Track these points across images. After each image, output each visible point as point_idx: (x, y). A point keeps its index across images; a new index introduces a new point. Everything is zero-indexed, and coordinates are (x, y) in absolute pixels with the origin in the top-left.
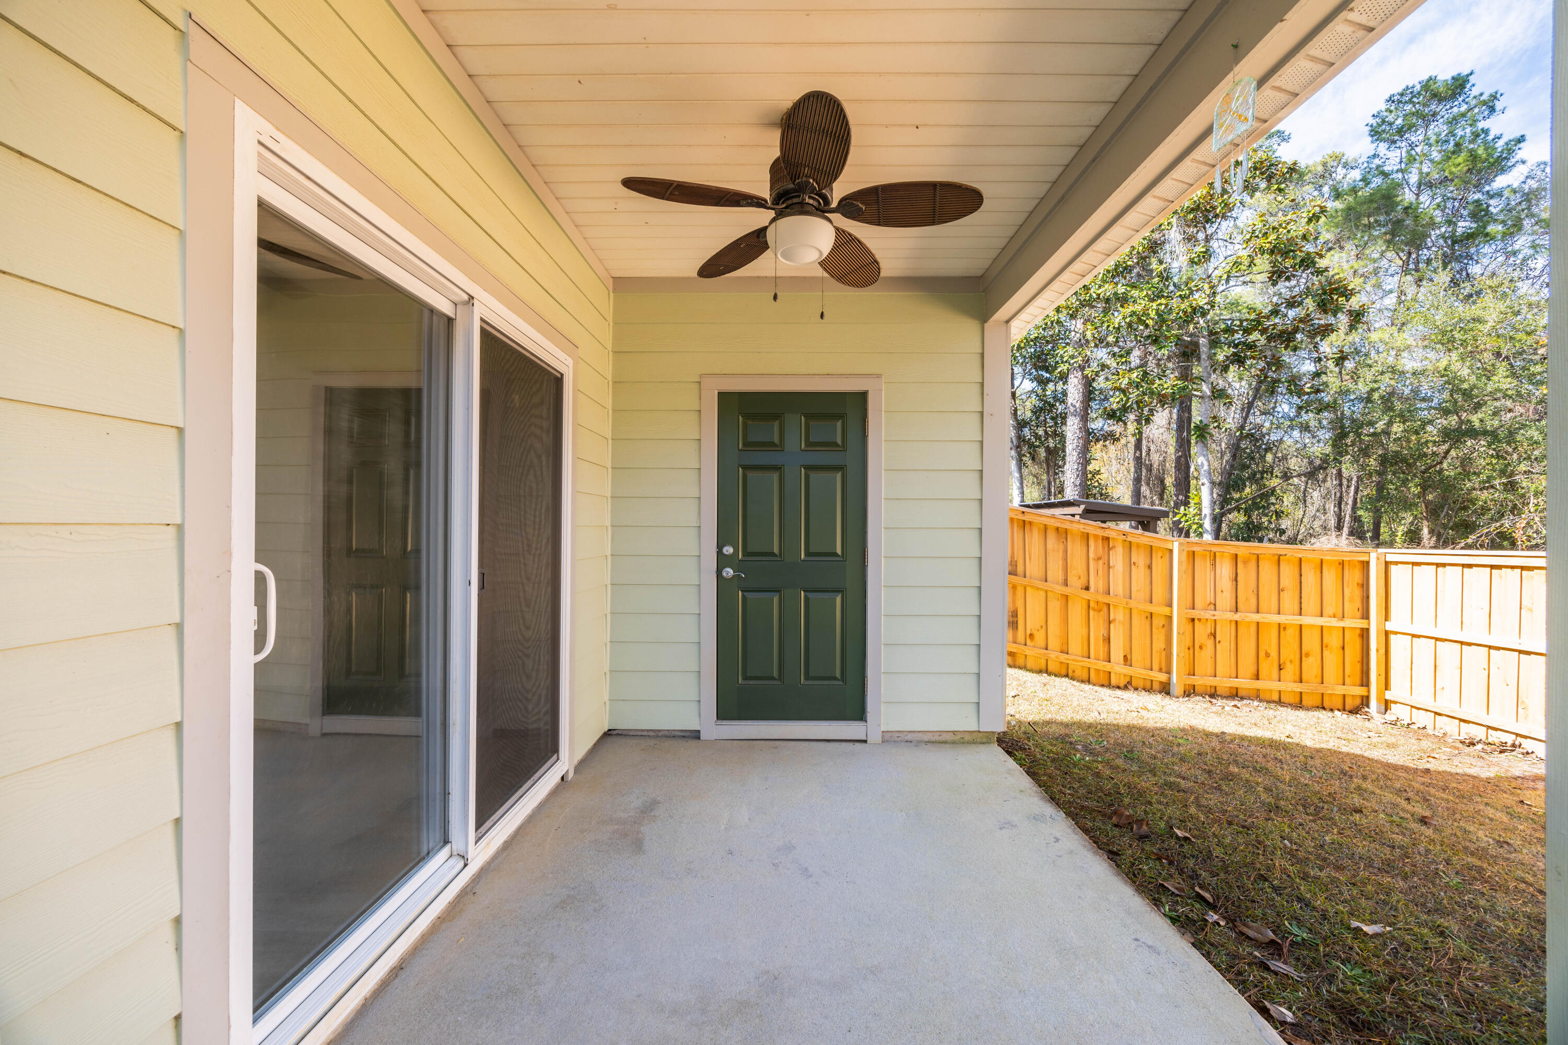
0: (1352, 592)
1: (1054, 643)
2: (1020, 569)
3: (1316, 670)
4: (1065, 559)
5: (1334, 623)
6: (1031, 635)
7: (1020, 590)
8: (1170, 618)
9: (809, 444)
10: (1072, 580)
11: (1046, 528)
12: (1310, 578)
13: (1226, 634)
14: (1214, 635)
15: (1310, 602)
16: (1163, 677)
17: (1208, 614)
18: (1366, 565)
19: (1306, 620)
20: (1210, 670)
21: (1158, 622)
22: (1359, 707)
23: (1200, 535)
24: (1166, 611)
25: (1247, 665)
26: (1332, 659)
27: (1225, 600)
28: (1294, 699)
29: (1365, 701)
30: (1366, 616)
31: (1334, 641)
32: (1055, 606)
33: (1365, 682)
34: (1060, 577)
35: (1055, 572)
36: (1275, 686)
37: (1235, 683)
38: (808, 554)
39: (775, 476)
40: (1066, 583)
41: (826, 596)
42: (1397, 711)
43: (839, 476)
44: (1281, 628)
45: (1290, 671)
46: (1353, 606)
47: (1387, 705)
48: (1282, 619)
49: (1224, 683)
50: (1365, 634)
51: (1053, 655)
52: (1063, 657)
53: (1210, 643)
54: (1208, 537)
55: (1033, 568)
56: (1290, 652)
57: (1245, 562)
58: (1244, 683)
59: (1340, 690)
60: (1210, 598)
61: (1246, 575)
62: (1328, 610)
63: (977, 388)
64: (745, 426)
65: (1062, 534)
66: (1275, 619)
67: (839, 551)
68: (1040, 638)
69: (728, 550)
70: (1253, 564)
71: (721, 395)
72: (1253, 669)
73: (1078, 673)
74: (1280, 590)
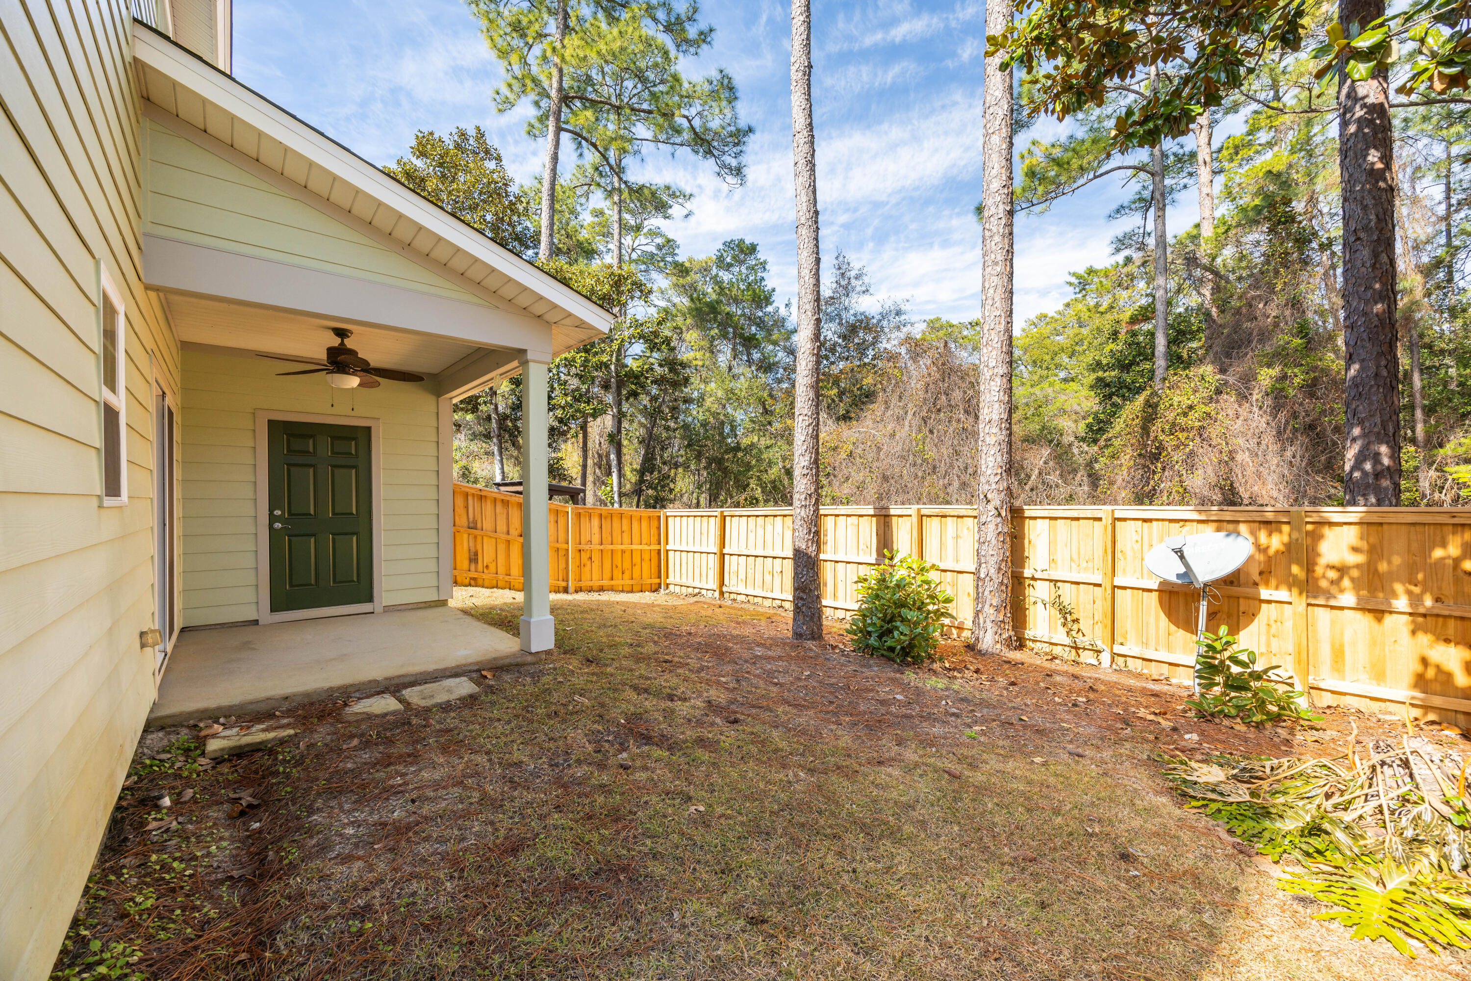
0: (654, 531)
1: (501, 570)
2: (479, 525)
3: (639, 573)
4: (508, 519)
5: (646, 547)
6: (487, 567)
7: (479, 538)
8: (567, 550)
9: (332, 452)
10: (512, 531)
11: (495, 499)
12: (635, 525)
13: (596, 557)
14: (591, 558)
15: (636, 539)
16: (564, 584)
17: (587, 547)
18: (659, 517)
19: (634, 547)
20: (589, 578)
21: (561, 553)
22: (656, 589)
23: (612, 504)
24: (565, 546)
25: (607, 574)
26: (646, 566)
27: (596, 539)
28: (629, 589)
29: (660, 585)
30: (659, 544)
31: (646, 557)
32: (502, 547)
33: (660, 577)
34: (505, 529)
35: (502, 526)
36: (621, 582)
37: (601, 583)
38: (333, 514)
39: (311, 470)
40: (508, 533)
41: (347, 537)
42: (671, 587)
43: (354, 471)
44: (623, 552)
45: (627, 575)
46: (654, 539)
47: (667, 585)
48: (623, 547)
49: (596, 583)
50: (659, 551)
51: (501, 577)
52: (507, 578)
53: (589, 563)
54: (616, 506)
55: (488, 525)
56: (627, 565)
57: (606, 518)
58: (606, 583)
59: (649, 581)
60: (588, 538)
61: (606, 525)
62: (644, 541)
63: (435, 431)
64: (288, 441)
65: (506, 503)
66: (620, 547)
67: (354, 512)
68: (492, 568)
69: (278, 512)
70: (609, 520)
71: (270, 422)
72: (609, 575)
73: (516, 587)
74: (622, 532)
